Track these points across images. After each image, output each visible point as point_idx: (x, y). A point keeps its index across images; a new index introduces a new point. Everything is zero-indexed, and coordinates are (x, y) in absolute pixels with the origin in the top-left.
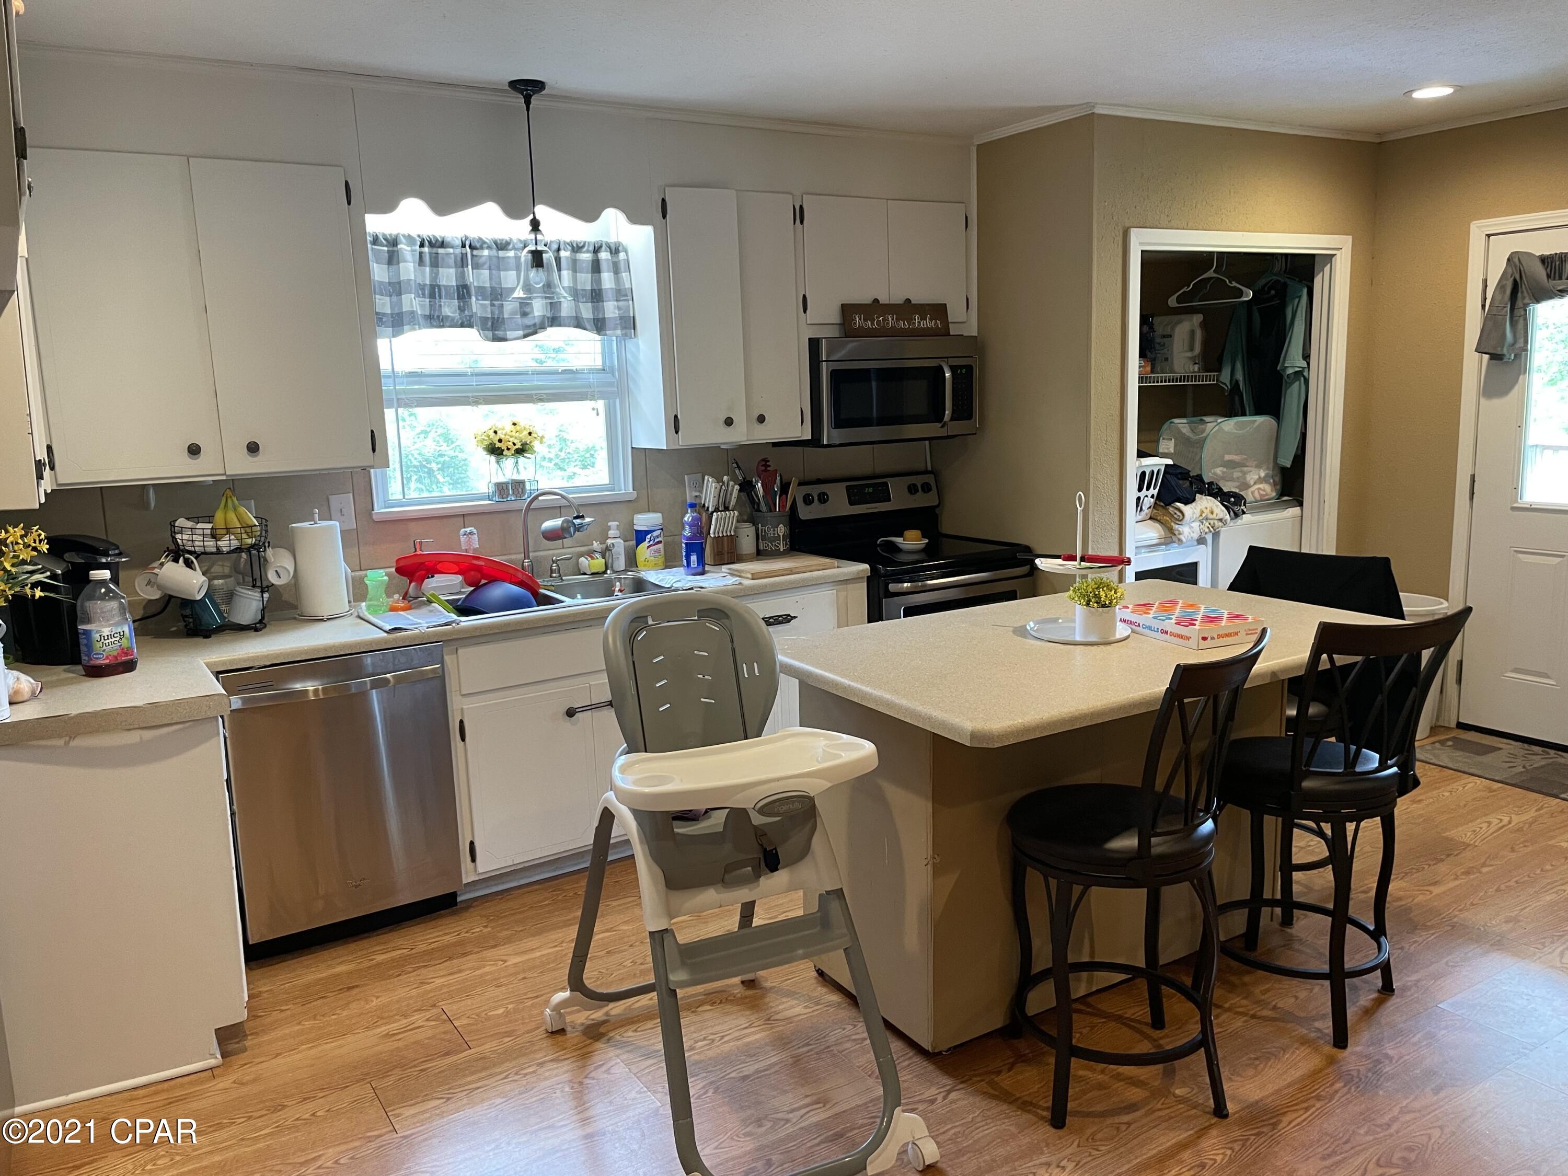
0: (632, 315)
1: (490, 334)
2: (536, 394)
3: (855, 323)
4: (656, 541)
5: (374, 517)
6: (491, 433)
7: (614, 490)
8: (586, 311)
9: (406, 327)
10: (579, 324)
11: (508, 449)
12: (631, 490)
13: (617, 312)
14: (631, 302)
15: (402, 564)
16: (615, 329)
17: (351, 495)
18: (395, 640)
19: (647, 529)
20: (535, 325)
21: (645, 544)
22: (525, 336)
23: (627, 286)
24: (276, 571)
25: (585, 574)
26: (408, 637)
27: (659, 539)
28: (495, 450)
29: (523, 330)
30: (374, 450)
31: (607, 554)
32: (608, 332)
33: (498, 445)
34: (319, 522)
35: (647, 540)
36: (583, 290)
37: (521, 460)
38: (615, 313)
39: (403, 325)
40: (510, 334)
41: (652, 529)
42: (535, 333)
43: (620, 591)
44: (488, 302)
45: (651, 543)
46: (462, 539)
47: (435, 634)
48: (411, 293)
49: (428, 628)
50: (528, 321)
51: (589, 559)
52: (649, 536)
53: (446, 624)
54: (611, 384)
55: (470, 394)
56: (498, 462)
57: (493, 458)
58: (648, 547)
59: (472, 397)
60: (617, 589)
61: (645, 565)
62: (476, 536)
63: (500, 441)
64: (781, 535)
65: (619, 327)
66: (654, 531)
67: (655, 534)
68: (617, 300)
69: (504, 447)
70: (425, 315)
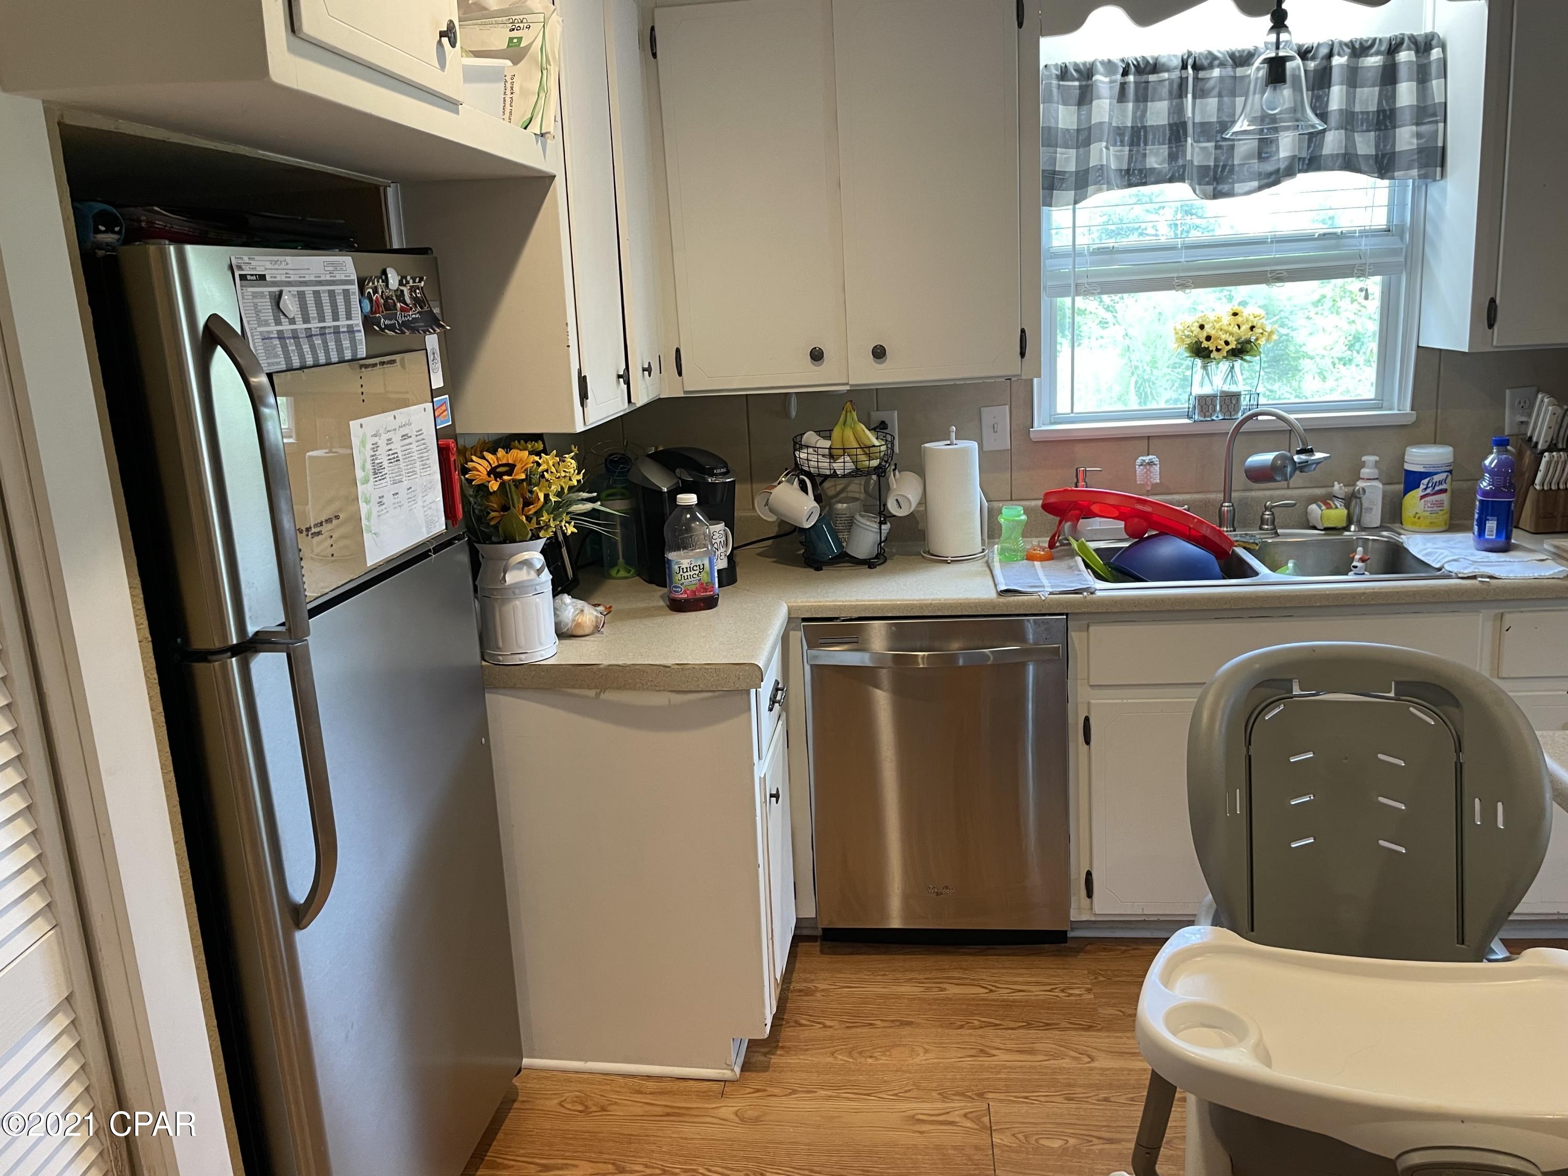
0: (1440, 144)
1: (1210, 188)
2: (1272, 272)
4: (1437, 488)
5: (1032, 436)
6: (1196, 330)
7: (1381, 408)
8: (1365, 144)
9: (1091, 189)
10: (1349, 162)
11: (1218, 350)
12: (1407, 409)
13: (1415, 141)
14: (1441, 125)
15: (1052, 500)
16: (1409, 168)
17: (1007, 407)
18: (1006, 605)
19: (1423, 470)
20: (1278, 171)
21: (1419, 492)
22: (1260, 188)
23: (1438, 99)
24: (897, 500)
25: (1315, 528)
26: (1023, 603)
27: (1443, 487)
28: (1200, 351)
29: (1259, 180)
30: (1023, 354)
31: (1353, 503)
32: (1396, 174)
33: (1205, 344)
34: (955, 442)
35: (1422, 487)
36: (1362, 113)
37: (1238, 363)
38: (1412, 144)
39: (1087, 186)
40: (1238, 187)
41: (1431, 470)
42: (1276, 182)
43: (1362, 560)
44: (1211, 145)
45: (1428, 491)
46: (1139, 469)
47: (1059, 603)
48: (1101, 141)
49: (1051, 593)
50: (1269, 167)
51: (1324, 507)
52: (1425, 481)
53: (1076, 592)
54: (1395, 252)
55: (1175, 275)
56: (1205, 367)
57: (1199, 362)
58: (1422, 497)
59: (1178, 278)
60: (1357, 557)
61: (1414, 523)
62: (1157, 468)
63: (1208, 338)
65: (1416, 164)
66: (1436, 473)
67: (1436, 478)
68: (1417, 124)
69: (1212, 348)
70: (1121, 170)
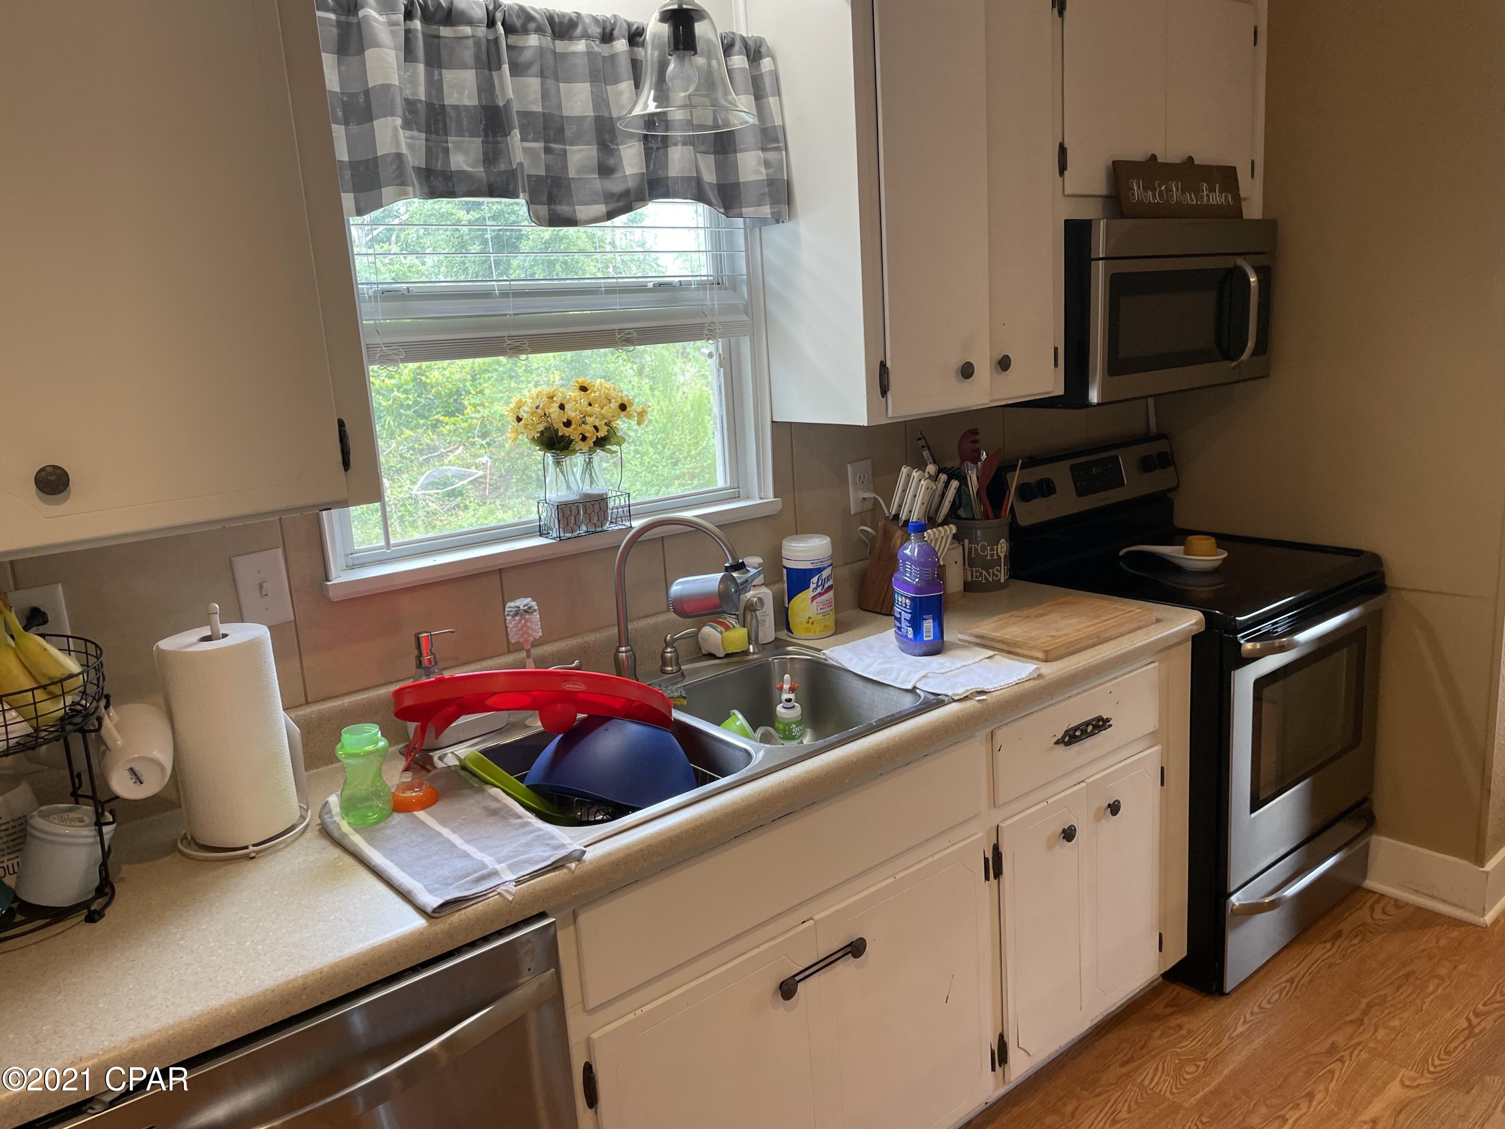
0: (785, 177)
1: (543, 210)
2: (621, 330)
3: (1133, 195)
4: (826, 586)
5: (330, 595)
6: (554, 409)
7: (736, 497)
8: (708, 169)
9: (387, 191)
10: (697, 193)
11: (582, 438)
12: (771, 498)
13: (763, 170)
14: (784, 152)
15: (408, 702)
16: (760, 204)
17: (280, 551)
19: (811, 567)
20: (627, 192)
21: (809, 593)
22: (610, 215)
23: (778, 122)
25: (712, 656)
27: (832, 582)
28: (556, 442)
29: (606, 203)
30: (346, 464)
31: (749, 617)
32: (744, 210)
33: (563, 431)
34: (222, 629)
35: (812, 586)
37: (599, 454)
38: (761, 173)
39: (379, 187)
40: (582, 212)
41: (819, 565)
42: (628, 207)
43: (792, 690)
44: (540, 145)
45: (819, 590)
46: (511, 622)
47: (535, 897)
48: (393, 115)
49: (518, 882)
50: (615, 185)
51: (720, 628)
52: (815, 580)
55: (506, 334)
56: (558, 463)
57: (551, 457)
58: (813, 598)
59: (509, 338)
60: (786, 686)
61: (807, 630)
63: (568, 424)
64: (1002, 555)
65: (767, 200)
66: (824, 568)
67: (825, 574)
68: (763, 149)
69: (576, 437)
70: (419, 168)
